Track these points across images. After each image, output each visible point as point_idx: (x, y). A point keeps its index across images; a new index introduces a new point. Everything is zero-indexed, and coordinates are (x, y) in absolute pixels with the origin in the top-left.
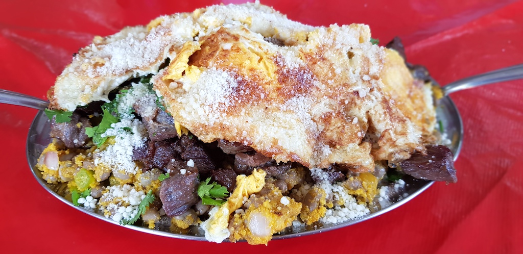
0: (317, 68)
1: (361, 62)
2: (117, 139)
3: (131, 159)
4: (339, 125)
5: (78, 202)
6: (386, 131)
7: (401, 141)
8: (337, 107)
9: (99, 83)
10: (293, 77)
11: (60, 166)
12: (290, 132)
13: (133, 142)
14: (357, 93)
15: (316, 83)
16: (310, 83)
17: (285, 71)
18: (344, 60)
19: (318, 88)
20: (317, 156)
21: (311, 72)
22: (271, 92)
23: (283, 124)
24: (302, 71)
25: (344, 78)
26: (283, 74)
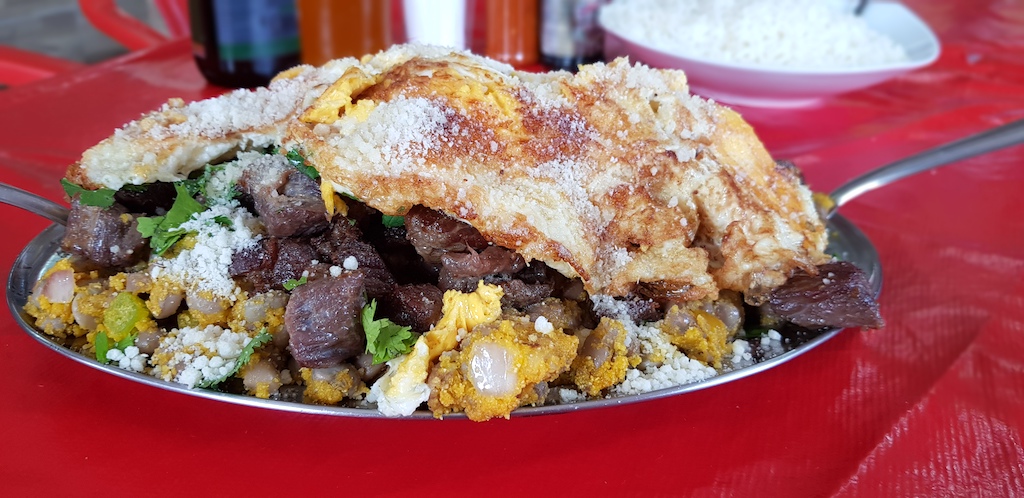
0: (595, 113)
1: (675, 114)
2: (202, 237)
3: (226, 271)
4: (643, 207)
5: (108, 357)
6: (734, 224)
7: (764, 246)
8: (638, 179)
9: (171, 148)
10: (550, 122)
11: (75, 294)
12: (551, 212)
13: (234, 242)
14: (672, 154)
15: (594, 136)
16: (583, 136)
17: (535, 111)
18: (644, 106)
19: (598, 145)
20: (604, 269)
21: (583, 118)
22: (510, 144)
23: (534, 194)
24: (568, 116)
25: (646, 132)
26: (531, 116)
